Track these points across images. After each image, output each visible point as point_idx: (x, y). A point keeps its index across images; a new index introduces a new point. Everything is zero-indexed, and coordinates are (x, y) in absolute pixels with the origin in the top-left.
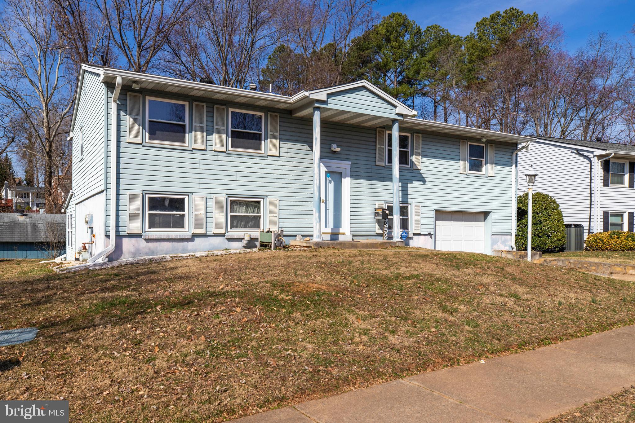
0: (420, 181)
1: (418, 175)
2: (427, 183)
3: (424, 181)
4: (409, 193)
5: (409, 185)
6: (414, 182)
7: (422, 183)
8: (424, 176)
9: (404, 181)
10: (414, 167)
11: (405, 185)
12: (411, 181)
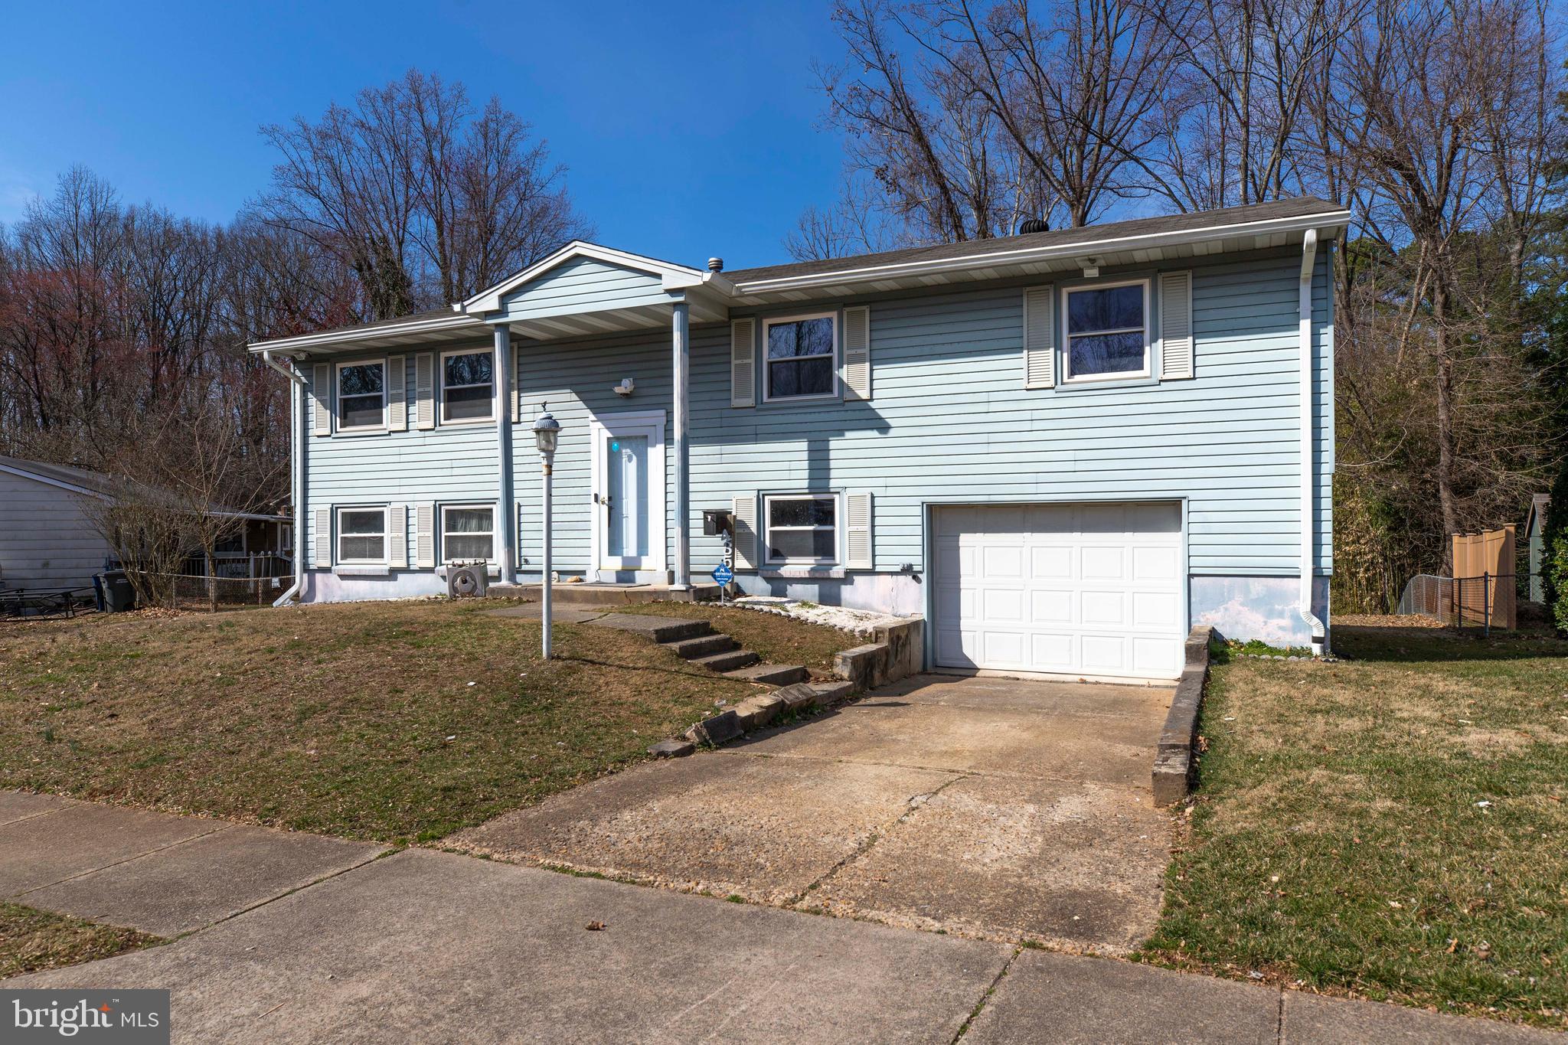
0: (872, 429)
1: (866, 414)
2: (892, 432)
3: (884, 428)
4: (833, 464)
5: (834, 444)
6: (848, 435)
7: (875, 433)
8: (883, 414)
9: (815, 436)
10: (847, 396)
11: (819, 446)
12: (840, 433)
